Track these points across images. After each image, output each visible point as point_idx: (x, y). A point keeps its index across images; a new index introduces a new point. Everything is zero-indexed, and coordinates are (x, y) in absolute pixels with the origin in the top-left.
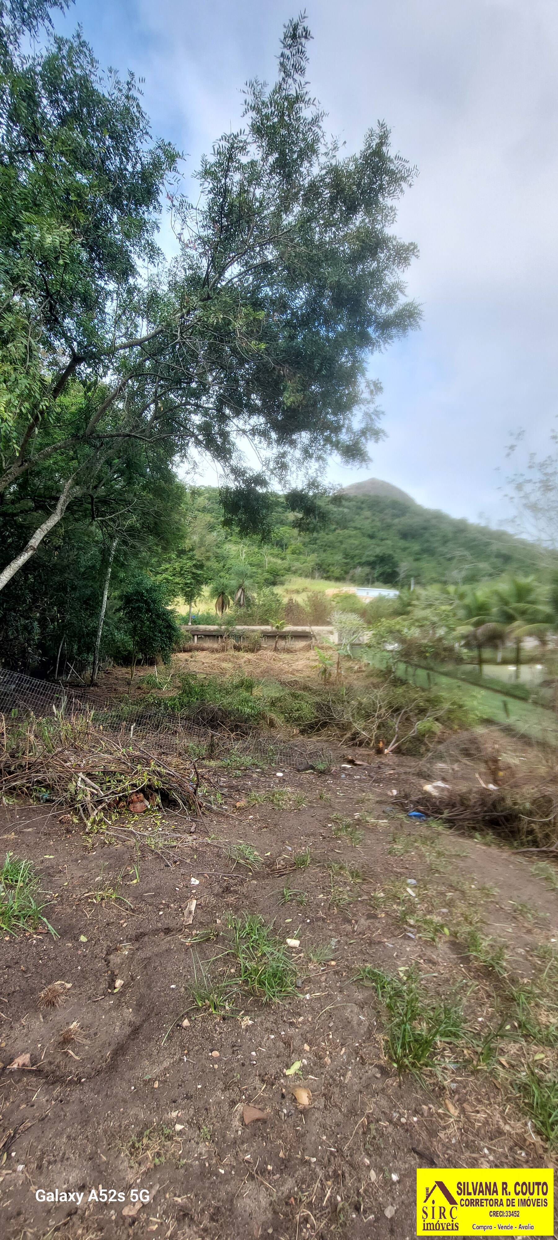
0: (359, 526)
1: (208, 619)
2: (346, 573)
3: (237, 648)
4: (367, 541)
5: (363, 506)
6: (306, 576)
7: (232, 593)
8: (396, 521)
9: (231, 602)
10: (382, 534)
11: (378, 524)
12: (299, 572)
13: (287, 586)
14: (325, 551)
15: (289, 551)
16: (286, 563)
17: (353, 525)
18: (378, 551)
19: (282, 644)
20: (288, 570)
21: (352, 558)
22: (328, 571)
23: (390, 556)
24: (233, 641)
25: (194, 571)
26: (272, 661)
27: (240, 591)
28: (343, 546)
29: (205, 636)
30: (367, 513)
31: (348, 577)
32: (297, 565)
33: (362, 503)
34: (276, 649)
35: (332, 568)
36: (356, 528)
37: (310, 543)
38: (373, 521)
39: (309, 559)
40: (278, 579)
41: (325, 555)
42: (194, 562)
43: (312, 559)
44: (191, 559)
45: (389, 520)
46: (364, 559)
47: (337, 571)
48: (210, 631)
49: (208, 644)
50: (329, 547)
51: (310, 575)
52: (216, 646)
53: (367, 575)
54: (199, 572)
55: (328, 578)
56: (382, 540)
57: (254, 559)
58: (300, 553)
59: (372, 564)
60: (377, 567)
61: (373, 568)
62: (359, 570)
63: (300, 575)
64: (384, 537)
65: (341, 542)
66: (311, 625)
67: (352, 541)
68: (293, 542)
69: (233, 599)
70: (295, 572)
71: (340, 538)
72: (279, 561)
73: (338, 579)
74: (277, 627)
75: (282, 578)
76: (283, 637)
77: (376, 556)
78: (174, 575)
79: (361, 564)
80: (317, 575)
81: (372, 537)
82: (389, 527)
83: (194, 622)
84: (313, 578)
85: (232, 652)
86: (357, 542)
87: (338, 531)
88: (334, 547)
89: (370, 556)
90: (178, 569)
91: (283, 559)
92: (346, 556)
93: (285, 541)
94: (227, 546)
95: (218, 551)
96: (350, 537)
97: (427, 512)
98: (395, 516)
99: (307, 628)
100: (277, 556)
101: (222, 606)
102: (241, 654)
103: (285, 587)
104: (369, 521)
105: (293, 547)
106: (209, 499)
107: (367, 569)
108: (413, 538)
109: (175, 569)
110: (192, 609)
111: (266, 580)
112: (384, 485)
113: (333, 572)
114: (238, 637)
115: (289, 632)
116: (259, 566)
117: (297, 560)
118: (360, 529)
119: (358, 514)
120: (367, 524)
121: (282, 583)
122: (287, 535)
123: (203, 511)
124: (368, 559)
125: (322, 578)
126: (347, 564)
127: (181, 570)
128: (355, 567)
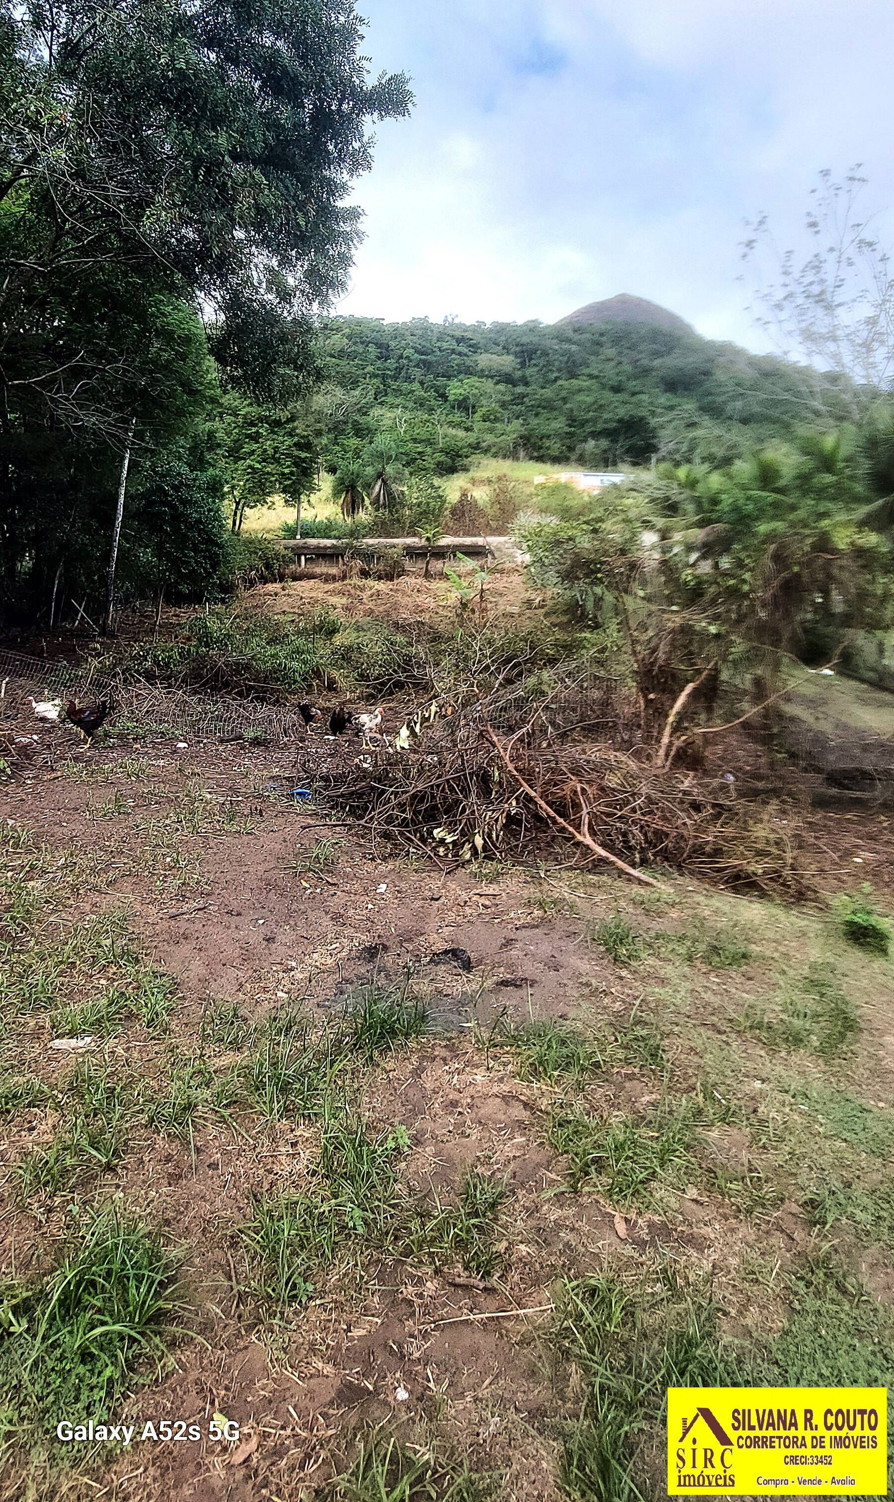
0: (596, 373)
1: (326, 530)
2: (571, 449)
3: (365, 574)
4: (608, 395)
5: (604, 339)
6: (505, 457)
7: (368, 486)
8: (657, 363)
9: (367, 501)
10: (632, 384)
11: (628, 368)
12: (493, 450)
13: (473, 473)
14: (537, 415)
15: (477, 416)
16: (472, 438)
17: (587, 371)
18: (622, 412)
19: (437, 565)
20: (476, 447)
21: (583, 424)
22: (540, 448)
23: (642, 419)
24: (359, 563)
25: (296, 453)
26: (415, 593)
27: (379, 482)
28: (568, 406)
29: (318, 556)
30: (610, 352)
31: (574, 457)
32: (489, 439)
33: (602, 335)
34: (427, 575)
35: (547, 443)
36: (591, 376)
37: (513, 402)
38: (620, 363)
39: (509, 428)
40: (459, 462)
41: (537, 421)
42: (296, 439)
43: (513, 429)
44: (291, 434)
45: (645, 362)
46: (600, 426)
47: (555, 447)
48: (326, 548)
49: (322, 568)
50: (544, 408)
51: (511, 454)
52: (334, 571)
53: (605, 451)
54: (303, 455)
55: (540, 459)
56: (634, 394)
57: (421, 432)
58: (496, 420)
59: (611, 434)
60: (621, 438)
61: (615, 441)
62: (590, 445)
63: (495, 456)
64: (637, 389)
65: (565, 400)
66: (486, 535)
67: (581, 397)
68: (484, 402)
69: (368, 496)
70: (486, 451)
71: (564, 394)
72: (461, 433)
73: (558, 460)
74: (428, 539)
75: (466, 461)
76: (440, 554)
77: (620, 421)
78: (264, 461)
79: (595, 435)
80: (522, 454)
81: (616, 389)
82: (646, 372)
83: (305, 535)
84: (516, 458)
85: (356, 581)
86: (590, 400)
87: (560, 382)
88: (553, 409)
89: (611, 420)
90: (271, 452)
91: (467, 429)
92: (572, 421)
93: (472, 401)
94: (376, 412)
95: (362, 420)
96: (579, 391)
97: (711, 345)
98: (657, 354)
99: (479, 541)
100: (458, 425)
101: (353, 506)
102: (370, 582)
103: (471, 474)
104: (612, 364)
105: (484, 409)
106: (349, 337)
107: (604, 443)
108: (686, 389)
109: (265, 451)
110: (303, 514)
111: (439, 464)
112: (640, 305)
113: (548, 448)
114: (368, 556)
115: (448, 546)
116: (429, 442)
117: (491, 430)
118: (597, 377)
119: (597, 354)
120: (610, 372)
121: (466, 470)
122: (475, 391)
123: (340, 357)
124: (606, 426)
125: (531, 458)
126: (571, 435)
127: (276, 452)
128: (585, 441)
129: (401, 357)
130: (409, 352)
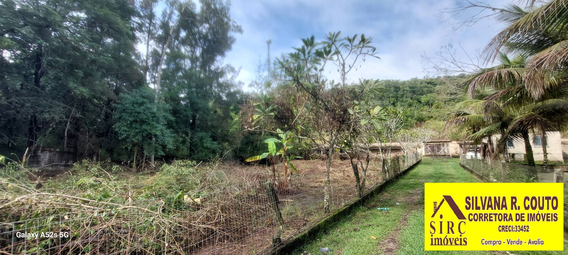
68: (436, 102)
122: (433, 98)
129: (404, 90)
130: (407, 88)
